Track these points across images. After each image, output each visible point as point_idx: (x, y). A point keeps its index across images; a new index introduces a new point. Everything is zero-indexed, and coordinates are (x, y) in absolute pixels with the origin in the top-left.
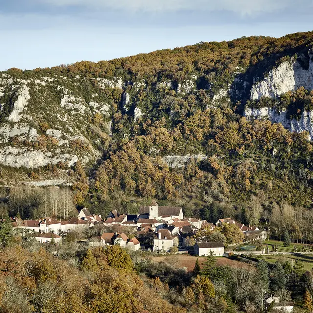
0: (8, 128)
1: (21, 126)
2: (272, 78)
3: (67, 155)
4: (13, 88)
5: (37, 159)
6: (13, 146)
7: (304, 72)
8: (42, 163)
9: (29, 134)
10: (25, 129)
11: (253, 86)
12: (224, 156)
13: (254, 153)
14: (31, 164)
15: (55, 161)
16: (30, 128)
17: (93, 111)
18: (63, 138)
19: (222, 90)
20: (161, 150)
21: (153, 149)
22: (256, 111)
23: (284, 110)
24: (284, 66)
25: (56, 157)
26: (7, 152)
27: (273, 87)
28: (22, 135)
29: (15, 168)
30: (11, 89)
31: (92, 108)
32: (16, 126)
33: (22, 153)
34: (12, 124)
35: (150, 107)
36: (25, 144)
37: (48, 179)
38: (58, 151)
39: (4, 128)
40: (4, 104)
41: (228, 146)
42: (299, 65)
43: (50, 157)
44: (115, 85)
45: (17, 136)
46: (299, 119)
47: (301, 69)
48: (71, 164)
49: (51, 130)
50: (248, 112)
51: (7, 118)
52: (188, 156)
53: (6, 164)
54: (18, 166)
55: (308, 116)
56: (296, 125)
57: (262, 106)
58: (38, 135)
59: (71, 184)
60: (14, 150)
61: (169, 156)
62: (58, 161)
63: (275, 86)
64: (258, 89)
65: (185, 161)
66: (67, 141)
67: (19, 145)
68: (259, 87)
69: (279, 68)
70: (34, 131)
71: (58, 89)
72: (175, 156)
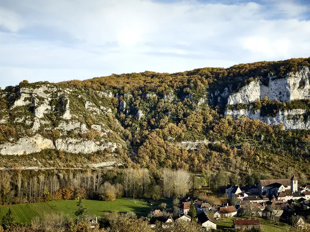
0: (65, 124)
1: (74, 123)
2: (245, 91)
3: (110, 144)
4: (59, 95)
5: (91, 147)
6: (72, 138)
7: (265, 88)
8: (93, 149)
9: (80, 129)
10: (77, 125)
11: (230, 96)
12: (223, 141)
13: (247, 138)
14: (86, 151)
15: (102, 148)
16: (81, 124)
17: (104, 113)
18: (103, 131)
19: (201, 99)
20: (176, 138)
21: (170, 138)
22: (236, 112)
23: (259, 111)
24: (253, 83)
25: (103, 145)
26: (68, 142)
27: (246, 97)
28: (75, 129)
29: (76, 154)
30: (57, 95)
31: (102, 110)
32: (71, 123)
33: (79, 143)
34: (67, 121)
35: (149, 110)
36: (80, 136)
37: (103, 161)
38: (103, 140)
39: (62, 124)
40: (54, 106)
41: (224, 135)
42: (261, 83)
43: (98, 145)
44: (108, 96)
45: (72, 130)
46: (275, 116)
47: (263, 85)
48: (113, 149)
49: (95, 125)
50: (229, 113)
51: (61, 117)
52: (197, 142)
53: (69, 151)
54: (77, 152)
55: (283, 114)
56: (271, 120)
57: (241, 109)
58: (87, 129)
59: (121, 164)
60: (74, 141)
61: (183, 142)
62: (104, 148)
63: (247, 96)
64: (233, 98)
65: (196, 145)
66: (105, 134)
67: (75, 137)
68: (235, 97)
69: (250, 85)
70: (84, 126)
71: (80, 97)
72: (188, 142)
